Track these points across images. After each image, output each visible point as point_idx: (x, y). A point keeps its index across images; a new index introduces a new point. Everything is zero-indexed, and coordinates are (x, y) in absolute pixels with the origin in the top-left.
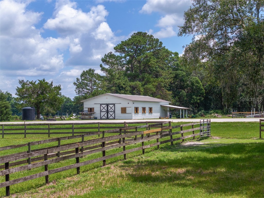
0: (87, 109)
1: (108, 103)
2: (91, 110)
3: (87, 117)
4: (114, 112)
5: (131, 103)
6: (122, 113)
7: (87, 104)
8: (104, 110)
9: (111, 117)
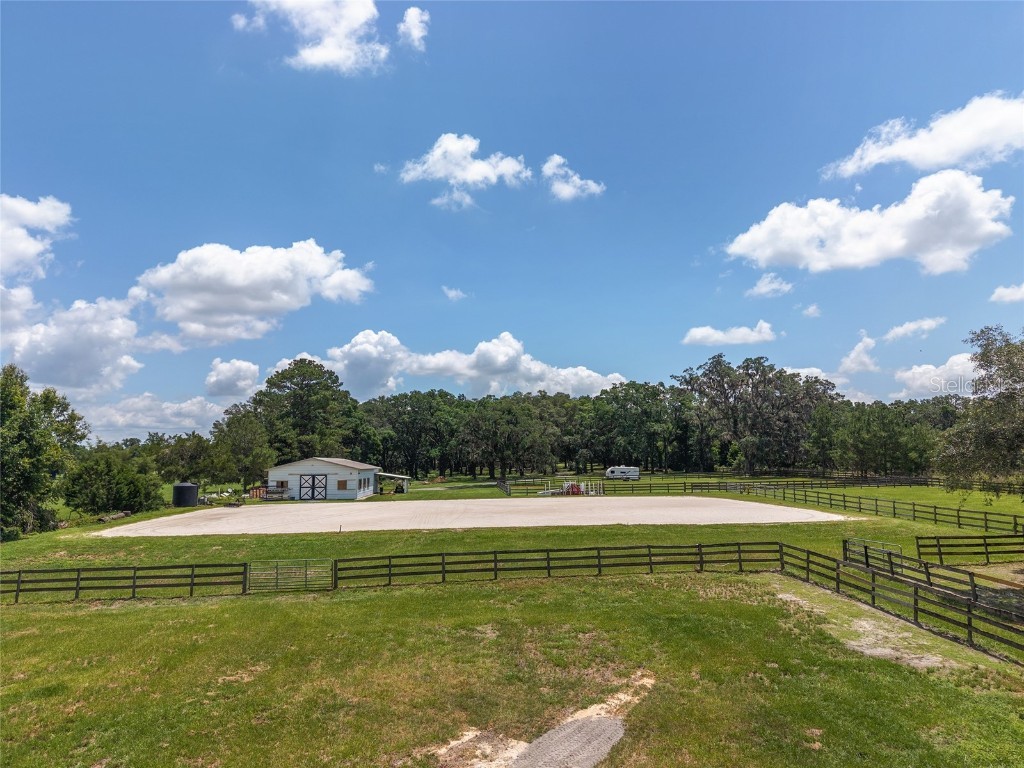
0: (275, 484)
1: (314, 473)
2: (282, 484)
3: (275, 496)
4: (325, 487)
5: (355, 473)
6: (339, 489)
7: (275, 475)
8: (306, 485)
9: (320, 497)
